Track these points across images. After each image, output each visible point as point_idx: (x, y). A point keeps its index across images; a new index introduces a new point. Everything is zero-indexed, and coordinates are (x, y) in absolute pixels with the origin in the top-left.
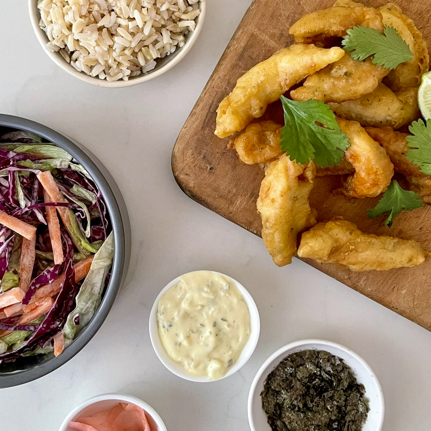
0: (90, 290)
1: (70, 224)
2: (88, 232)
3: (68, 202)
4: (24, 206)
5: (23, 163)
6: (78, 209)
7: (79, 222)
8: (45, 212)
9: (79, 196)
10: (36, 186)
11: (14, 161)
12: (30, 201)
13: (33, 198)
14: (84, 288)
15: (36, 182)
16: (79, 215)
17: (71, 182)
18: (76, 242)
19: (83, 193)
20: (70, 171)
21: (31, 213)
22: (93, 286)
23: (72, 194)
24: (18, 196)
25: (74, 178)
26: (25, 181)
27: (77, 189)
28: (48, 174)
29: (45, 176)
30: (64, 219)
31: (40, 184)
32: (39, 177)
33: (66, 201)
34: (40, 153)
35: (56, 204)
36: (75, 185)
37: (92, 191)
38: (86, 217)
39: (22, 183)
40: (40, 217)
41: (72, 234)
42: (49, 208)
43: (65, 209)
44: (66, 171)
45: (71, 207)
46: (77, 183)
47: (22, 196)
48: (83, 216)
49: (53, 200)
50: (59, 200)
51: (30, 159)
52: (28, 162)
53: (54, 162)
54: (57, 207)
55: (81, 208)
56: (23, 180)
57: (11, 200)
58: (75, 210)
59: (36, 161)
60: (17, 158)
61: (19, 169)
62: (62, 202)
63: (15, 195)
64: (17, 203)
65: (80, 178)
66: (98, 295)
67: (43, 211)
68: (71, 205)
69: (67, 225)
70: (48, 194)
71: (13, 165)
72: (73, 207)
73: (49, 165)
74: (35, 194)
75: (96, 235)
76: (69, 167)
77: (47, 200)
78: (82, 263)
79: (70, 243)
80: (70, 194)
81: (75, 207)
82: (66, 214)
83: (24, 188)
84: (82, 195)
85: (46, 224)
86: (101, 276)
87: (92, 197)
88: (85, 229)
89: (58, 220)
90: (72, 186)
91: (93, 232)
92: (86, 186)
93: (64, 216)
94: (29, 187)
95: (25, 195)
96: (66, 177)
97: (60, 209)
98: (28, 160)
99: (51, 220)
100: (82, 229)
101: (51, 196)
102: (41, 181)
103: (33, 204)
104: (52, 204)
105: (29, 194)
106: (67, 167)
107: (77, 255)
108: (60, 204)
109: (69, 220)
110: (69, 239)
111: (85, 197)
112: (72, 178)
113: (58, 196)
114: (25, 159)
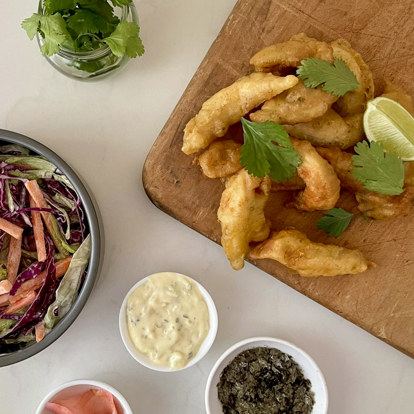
0: (68, 286)
1: (52, 227)
2: (68, 235)
3: (51, 208)
4: (13, 210)
5: (12, 173)
6: (60, 215)
7: (60, 226)
8: (31, 216)
9: (60, 204)
10: (24, 193)
11: (5, 170)
12: (18, 205)
13: (21, 203)
14: (63, 283)
15: (24, 190)
16: (60, 219)
17: (54, 191)
18: (57, 243)
19: (63, 201)
20: (53, 181)
21: (19, 216)
22: (71, 282)
23: (54, 201)
24: (7, 201)
25: (56, 187)
26: (14, 188)
27: (59, 197)
28: (34, 182)
29: (32, 185)
30: (47, 223)
31: (27, 191)
32: (26, 185)
33: (49, 207)
34: (28, 165)
35: (41, 209)
36: (57, 194)
37: (72, 199)
38: (66, 222)
39: (12, 190)
40: (27, 220)
41: (54, 236)
42: (34, 213)
43: (48, 214)
44: (50, 181)
45: (54, 212)
46: (59, 192)
47: (11, 201)
48: (64, 220)
49: (38, 206)
50: (43, 206)
51: (19, 169)
52: (17, 172)
53: (39, 173)
54: (42, 212)
55: (62, 213)
56: (12, 188)
57: (2, 204)
58: (56, 216)
59: (24, 171)
60: (8, 168)
61: (9, 178)
62: (46, 208)
63: (6, 200)
64: (7, 207)
65: (62, 188)
66: (75, 290)
67: (29, 214)
68: (54, 211)
69: (50, 228)
70: (34, 200)
71: (4, 174)
72: (55, 212)
73: (35, 175)
74: (23, 200)
75: (75, 238)
76: (53, 177)
77: (33, 206)
78: (62, 262)
79: (52, 244)
80: (52, 201)
81: (57, 213)
82: (49, 218)
83: (13, 195)
84: (63, 202)
85: (31, 226)
86: (78, 274)
87: (72, 205)
88: (65, 232)
89: (42, 223)
90: (55, 194)
91: (72, 235)
92: (66, 195)
93: (47, 220)
94: (18, 194)
95: (14, 201)
96: (49, 186)
97: (44, 213)
98: (17, 170)
99: (36, 223)
100: (63, 232)
101: (37, 202)
102: (28, 188)
103: (21, 208)
104: (37, 209)
105: (17, 200)
106: (51, 177)
107: (57, 255)
108: (43, 210)
109: (51, 224)
110: (51, 240)
111: (66, 204)
112: (54, 188)
113: (43, 203)
114: (14, 169)
